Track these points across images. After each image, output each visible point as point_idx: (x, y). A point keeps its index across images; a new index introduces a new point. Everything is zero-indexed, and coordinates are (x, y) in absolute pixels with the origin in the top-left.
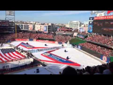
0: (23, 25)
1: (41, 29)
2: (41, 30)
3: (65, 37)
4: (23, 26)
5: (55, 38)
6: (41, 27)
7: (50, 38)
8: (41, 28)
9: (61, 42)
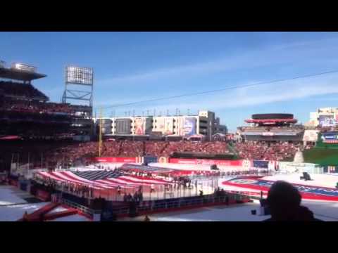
0: (112, 122)
1: (175, 130)
2: (174, 133)
3: (272, 145)
4: (113, 125)
5: (238, 152)
6: (175, 124)
7: (218, 151)
8: (174, 127)
9: (264, 160)
